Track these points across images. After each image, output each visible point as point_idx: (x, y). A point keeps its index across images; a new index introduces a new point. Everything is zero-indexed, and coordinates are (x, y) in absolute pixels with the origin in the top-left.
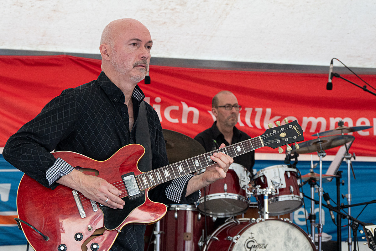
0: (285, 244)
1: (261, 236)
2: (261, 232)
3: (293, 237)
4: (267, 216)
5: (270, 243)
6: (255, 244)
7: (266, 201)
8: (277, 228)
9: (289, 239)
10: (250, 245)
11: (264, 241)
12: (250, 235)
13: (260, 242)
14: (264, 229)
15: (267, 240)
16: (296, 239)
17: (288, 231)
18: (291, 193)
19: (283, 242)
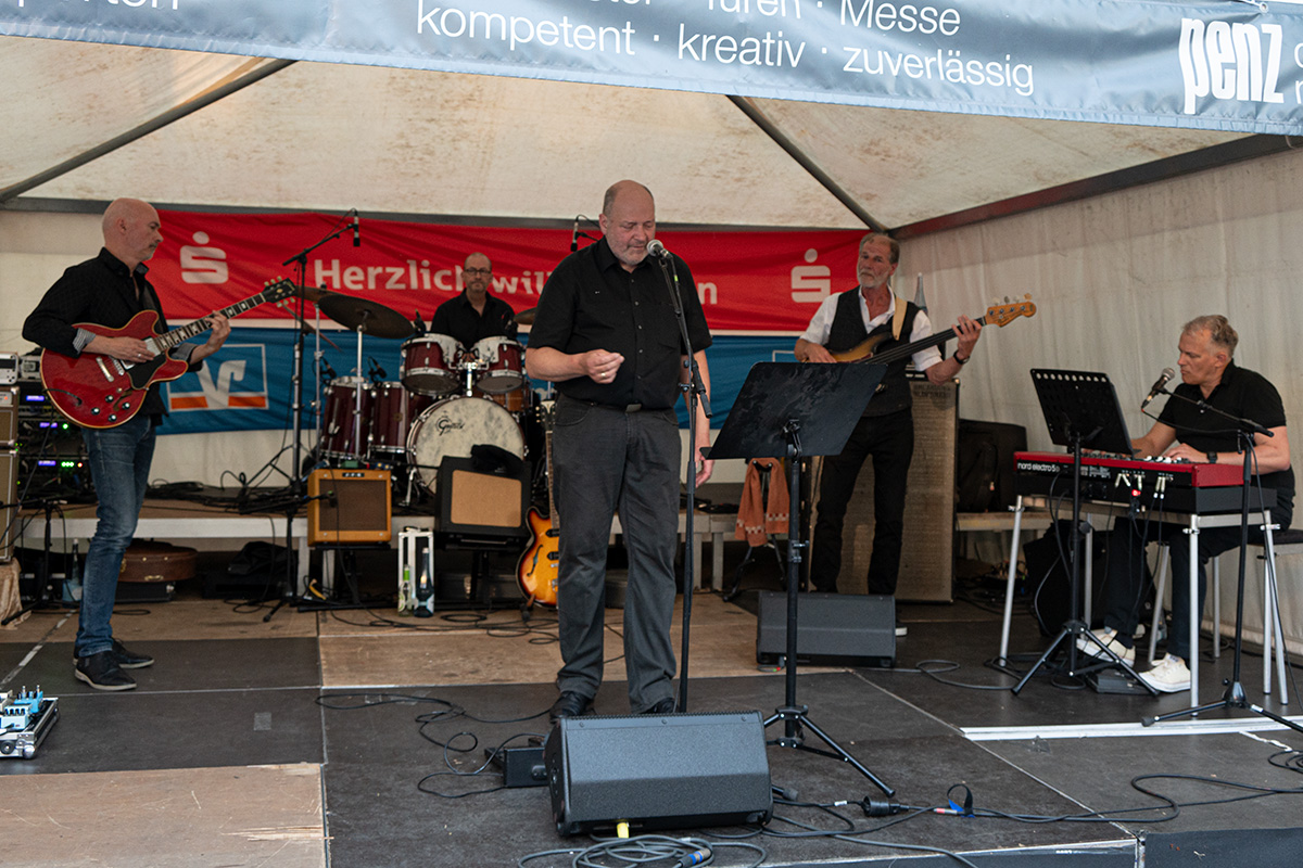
0: (486, 424)
1: (457, 415)
2: (457, 410)
3: (496, 417)
4: (470, 393)
5: (468, 423)
6: (450, 423)
7: (470, 376)
8: (476, 407)
9: (491, 418)
10: (443, 425)
11: (460, 420)
12: (443, 414)
13: (455, 421)
14: (460, 407)
15: (464, 420)
16: (499, 419)
17: (489, 410)
18: (505, 368)
19: (483, 422)
